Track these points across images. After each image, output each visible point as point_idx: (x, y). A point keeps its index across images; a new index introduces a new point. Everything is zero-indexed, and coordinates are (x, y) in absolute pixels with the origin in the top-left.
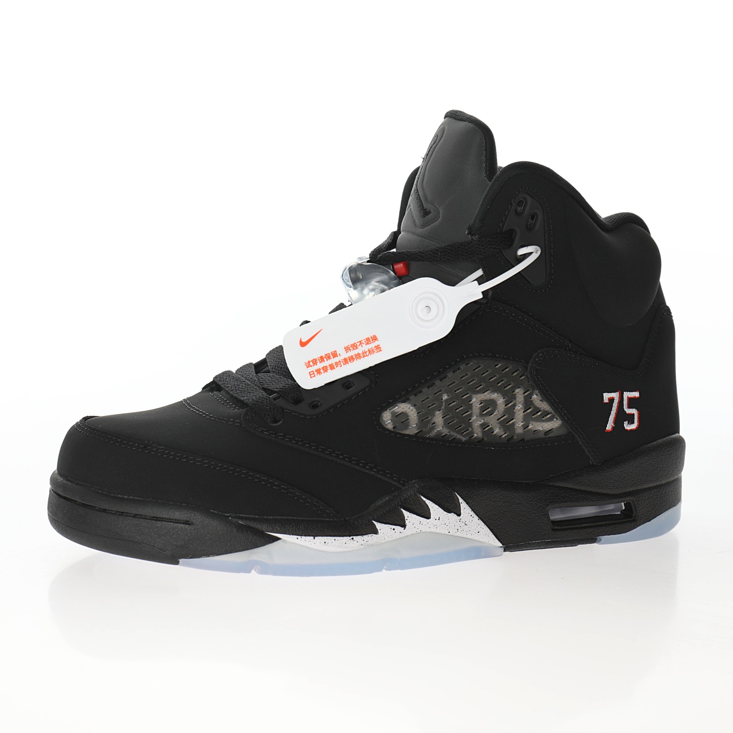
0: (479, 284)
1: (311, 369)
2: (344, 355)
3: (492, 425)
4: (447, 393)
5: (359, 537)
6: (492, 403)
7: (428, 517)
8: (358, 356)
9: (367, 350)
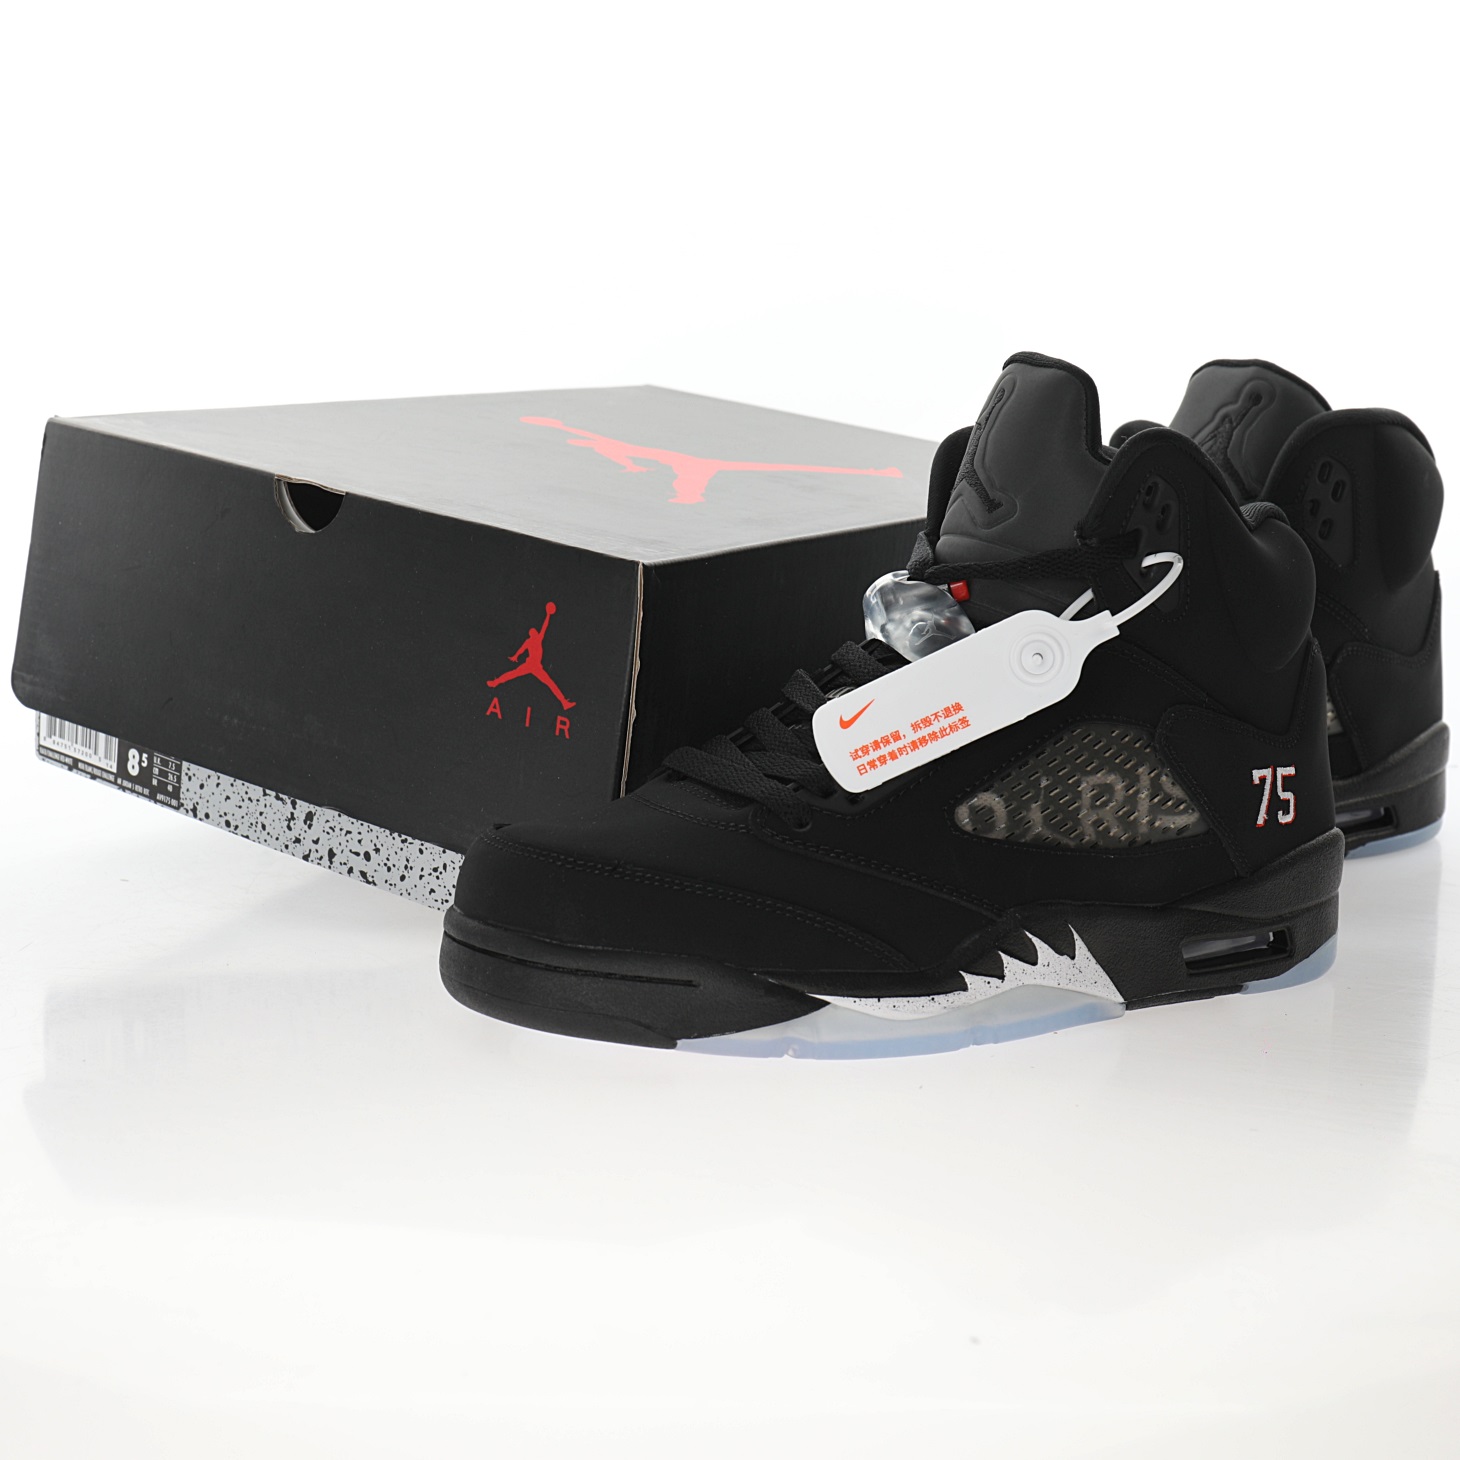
0: (1113, 614)
1: (859, 762)
2: (912, 736)
3: (1108, 821)
4: (1047, 775)
5: (941, 996)
6: (1108, 789)
7: (1034, 963)
8: (934, 736)
9: (946, 726)
